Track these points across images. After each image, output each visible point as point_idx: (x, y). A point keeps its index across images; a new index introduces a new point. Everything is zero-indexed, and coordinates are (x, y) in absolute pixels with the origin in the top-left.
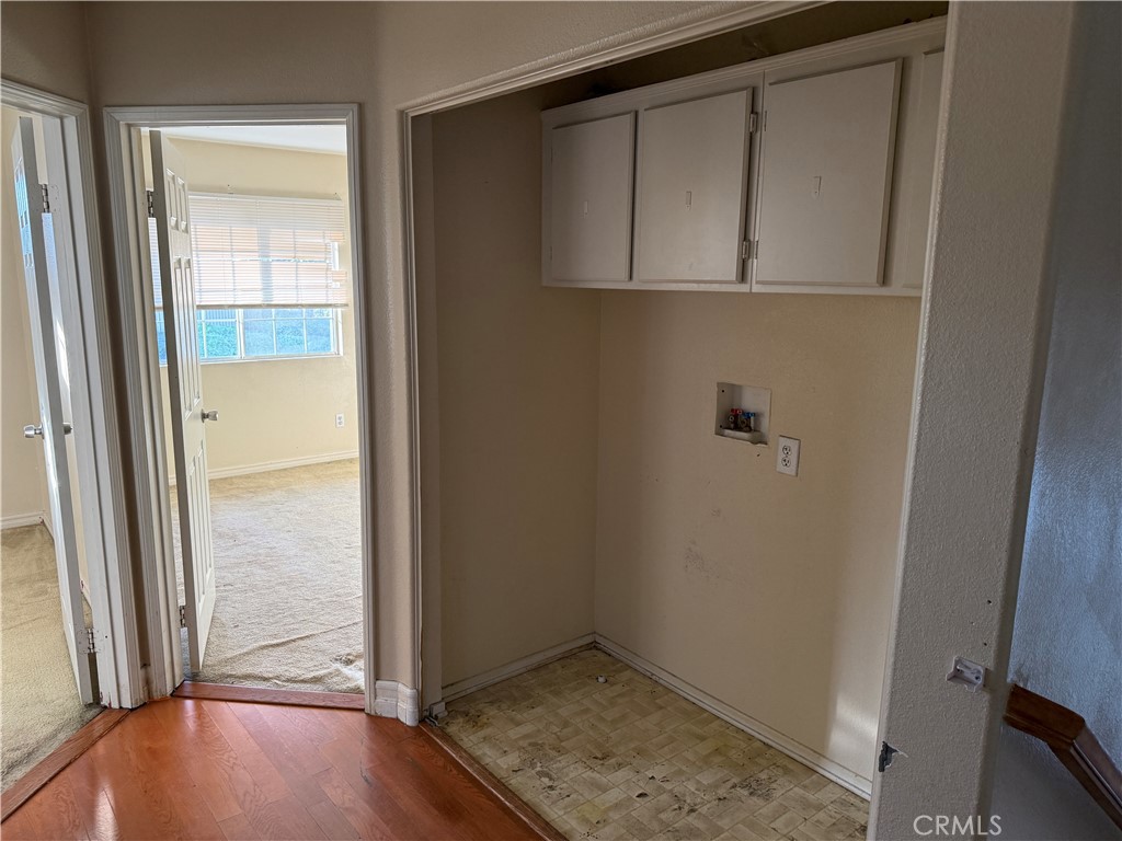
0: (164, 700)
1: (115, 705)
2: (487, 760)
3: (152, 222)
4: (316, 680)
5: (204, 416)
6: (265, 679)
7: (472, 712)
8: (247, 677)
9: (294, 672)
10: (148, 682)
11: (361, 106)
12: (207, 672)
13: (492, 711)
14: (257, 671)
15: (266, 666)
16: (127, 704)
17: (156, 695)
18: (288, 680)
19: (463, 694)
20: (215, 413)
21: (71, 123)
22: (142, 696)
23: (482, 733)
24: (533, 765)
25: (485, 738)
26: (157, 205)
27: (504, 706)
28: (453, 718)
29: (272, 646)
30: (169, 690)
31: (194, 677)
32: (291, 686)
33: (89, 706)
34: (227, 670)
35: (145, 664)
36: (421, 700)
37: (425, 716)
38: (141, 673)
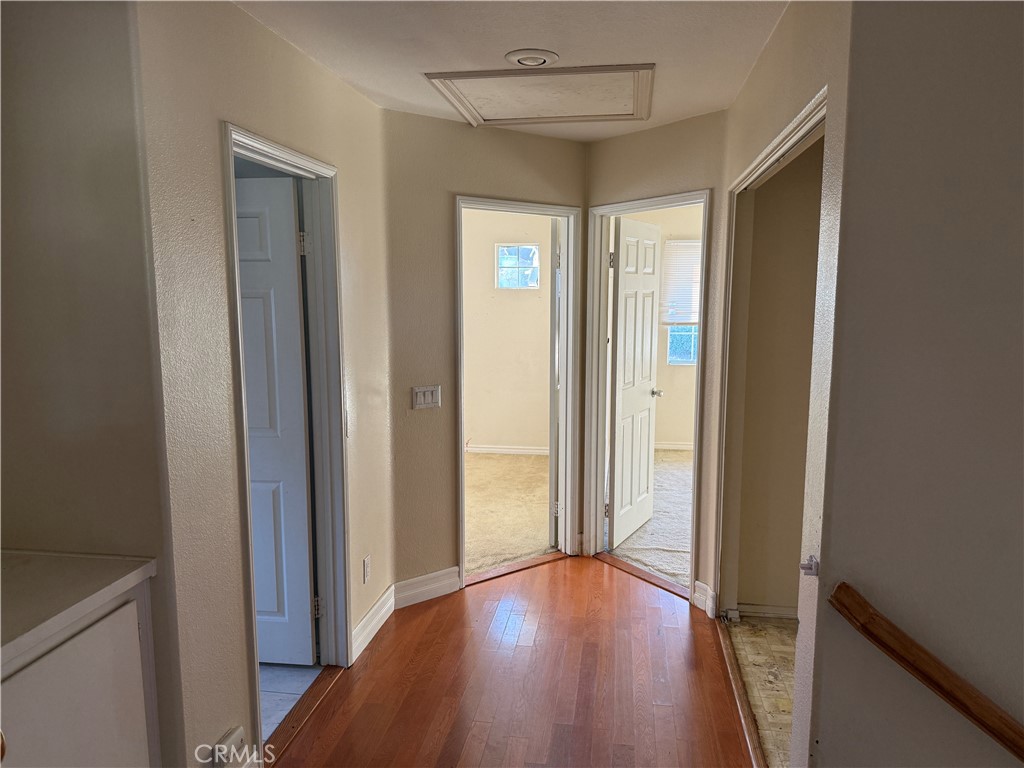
0: (588, 557)
1: (563, 551)
2: (743, 653)
3: (611, 270)
4: (674, 575)
5: (653, 393)
6: (646, 565)
7: (759, 627)
8: (637, 560)
9: (665, 567)
10: (581, 544)
11: (712, 190)
12: (618, 552)
13: (771, 631)
14: (644, 559)
15: (651, 559)
16: (569, 553)
17: (585, 554)
18: (658, 570)
19: (762, 615)
20: (660, 391)
21: (572, 219)
22: (577, 550)
23: (753, 639)
24: (772, 666)
25: (753, 642)
26: (614, 261)
27: (785, 632)
28: (743, 625)
29: (664, 550)
30: (592, 553)
31: (611, 551)
32: (658, 574)
33: (553, 547)
34: (629, 554)
35: (581, 533)
36: (719, 601)
37: (721, 616)
38: (578, 536)
